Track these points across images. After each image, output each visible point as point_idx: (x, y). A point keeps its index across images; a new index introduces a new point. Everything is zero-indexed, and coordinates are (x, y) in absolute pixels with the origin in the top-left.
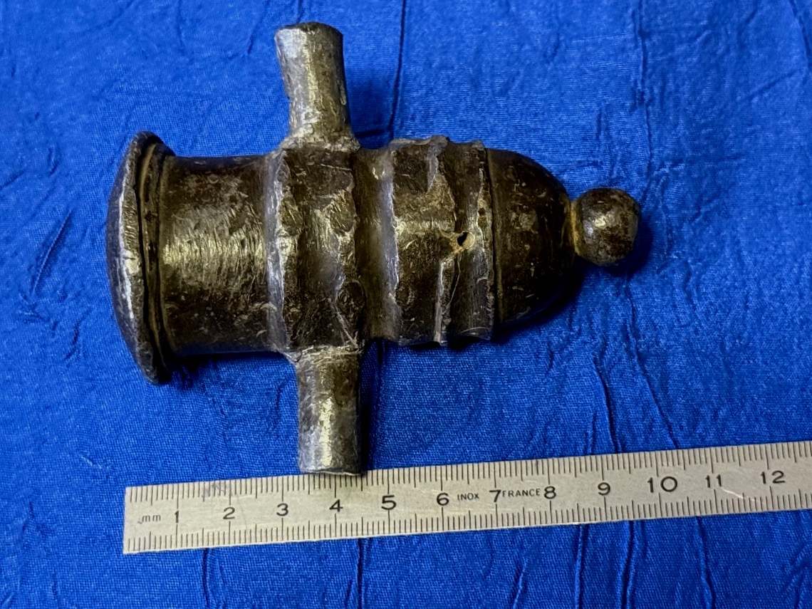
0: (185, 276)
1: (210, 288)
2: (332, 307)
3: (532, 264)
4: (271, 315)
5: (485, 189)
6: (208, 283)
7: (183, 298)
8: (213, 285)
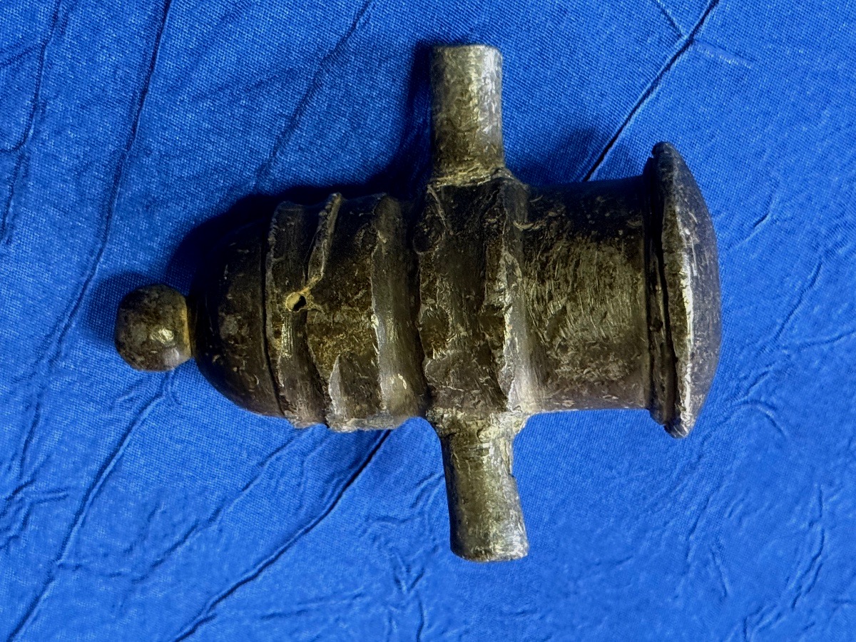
0: (617, 258)
1: (589, 245)
2: (450, 226)
3: (226, 278)
4: (522, 217)
5: (275, 362)
6: (591, 250)
7: (621, 232)
8: (585, 248)
